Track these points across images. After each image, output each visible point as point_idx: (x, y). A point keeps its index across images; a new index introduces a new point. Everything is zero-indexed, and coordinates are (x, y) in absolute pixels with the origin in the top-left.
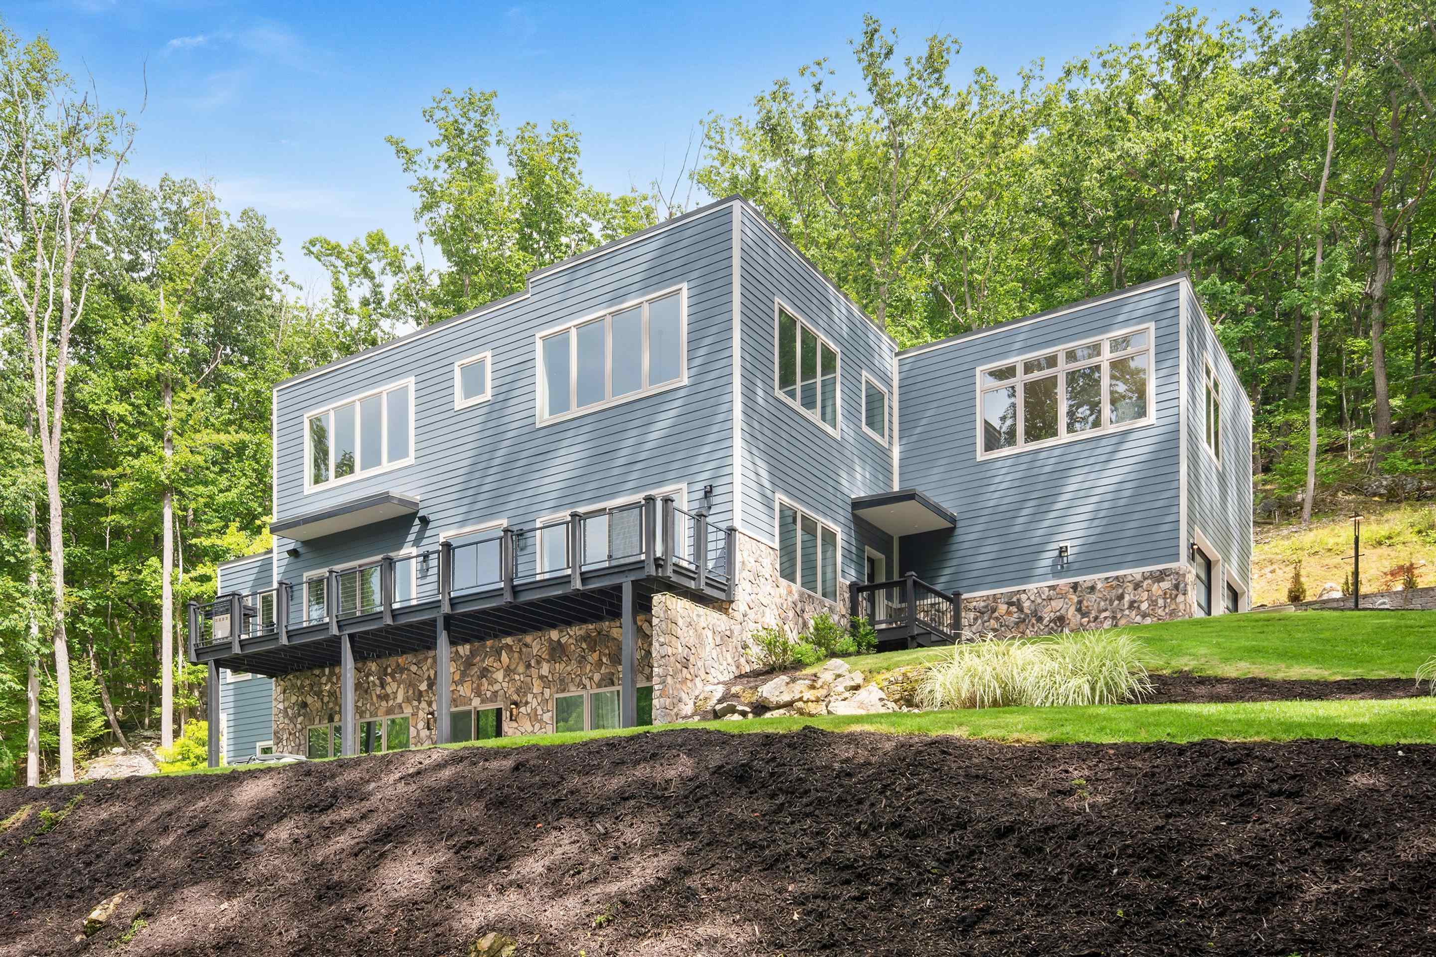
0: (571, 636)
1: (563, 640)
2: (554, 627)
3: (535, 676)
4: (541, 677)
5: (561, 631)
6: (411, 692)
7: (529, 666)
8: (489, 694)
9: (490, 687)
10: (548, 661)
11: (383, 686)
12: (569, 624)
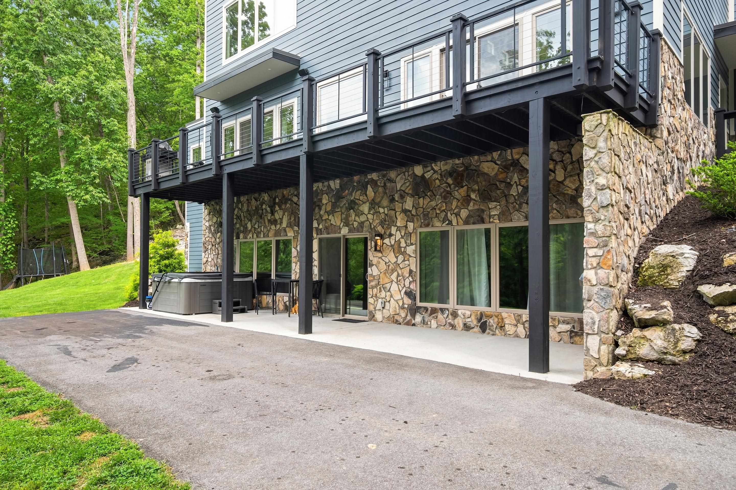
0: (435, 172)
1: (427, 175)
2: (418, 162)
3: (398, 209)
4: (405, 211)
5: (425, 167)
6: (293, 219)
7: (392, 200)
8: (356, 224)
9: (357, 218)
10: (412, 196)
11: (273, 213)
12: (434, 159)
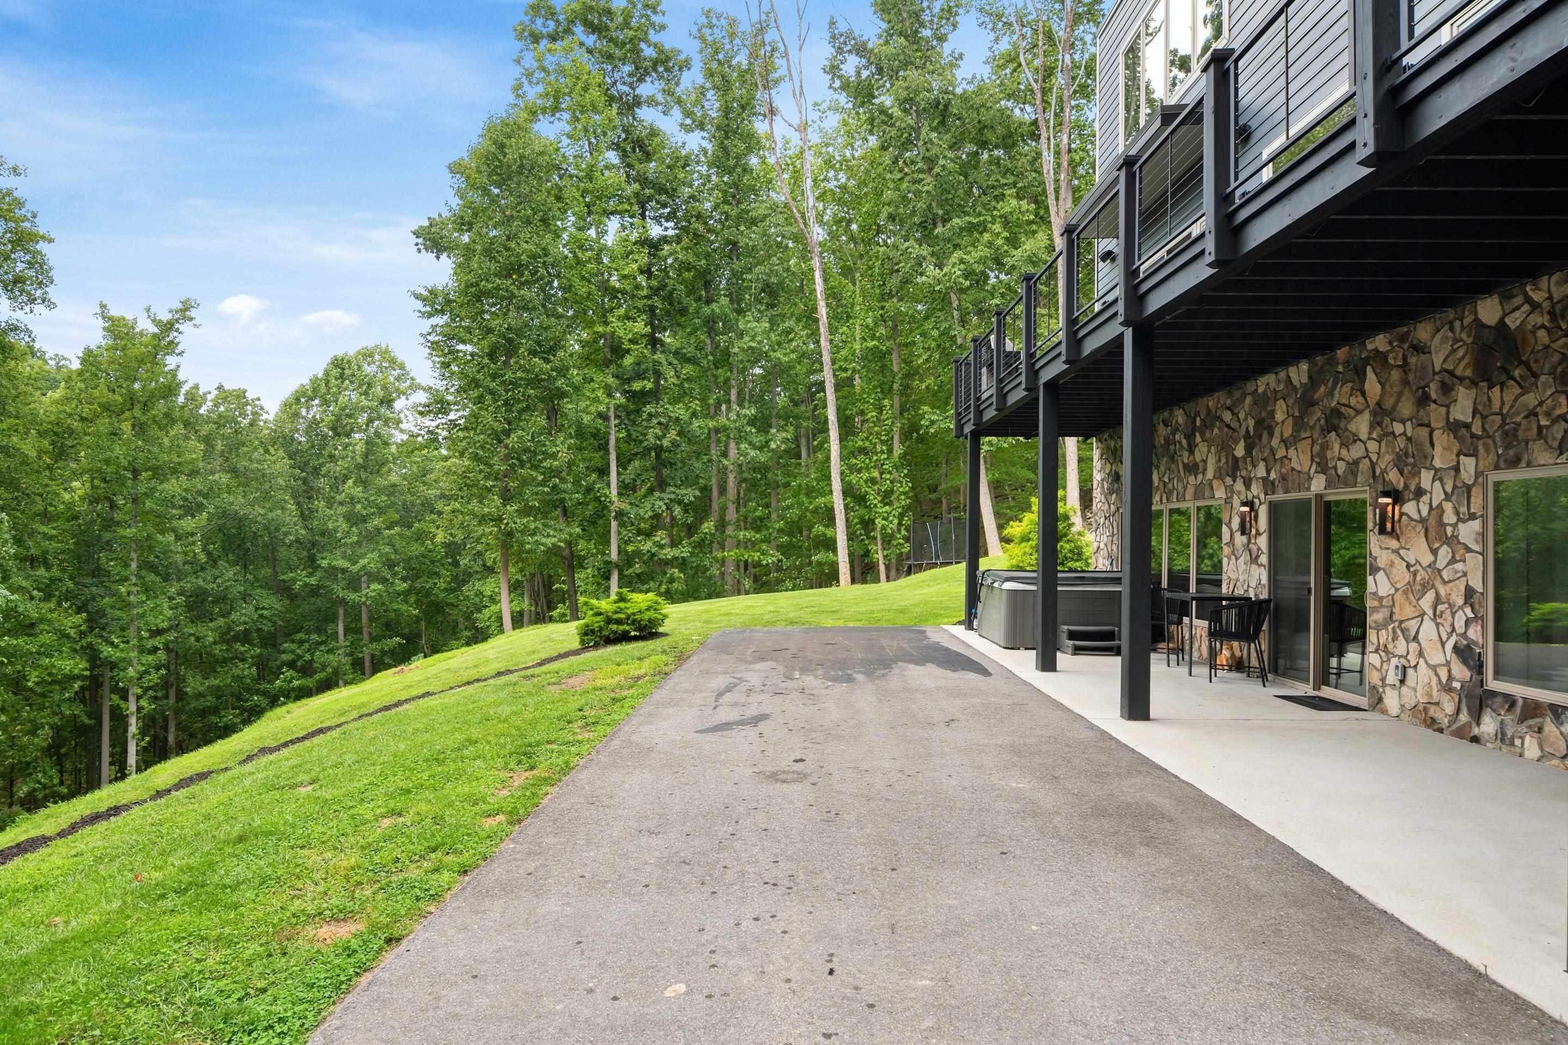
0: (1535, 306)
1: (1513, 322)
2: (1486, 290)
3: (1438, 423)
4: (1454, 427)
5: (1506, 297)
7: (1423, 400)
8: (1341, 467)
9: (1344, 452)
10: (1474, 383)
11: (1191, 452)
12: (1533, 274)
